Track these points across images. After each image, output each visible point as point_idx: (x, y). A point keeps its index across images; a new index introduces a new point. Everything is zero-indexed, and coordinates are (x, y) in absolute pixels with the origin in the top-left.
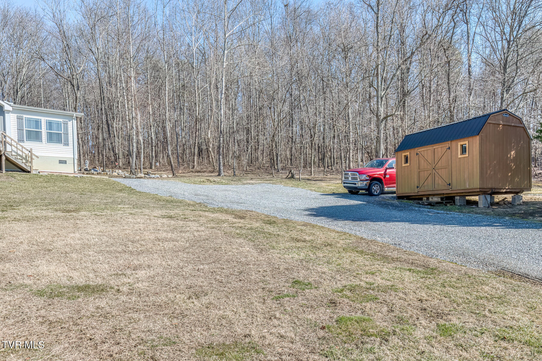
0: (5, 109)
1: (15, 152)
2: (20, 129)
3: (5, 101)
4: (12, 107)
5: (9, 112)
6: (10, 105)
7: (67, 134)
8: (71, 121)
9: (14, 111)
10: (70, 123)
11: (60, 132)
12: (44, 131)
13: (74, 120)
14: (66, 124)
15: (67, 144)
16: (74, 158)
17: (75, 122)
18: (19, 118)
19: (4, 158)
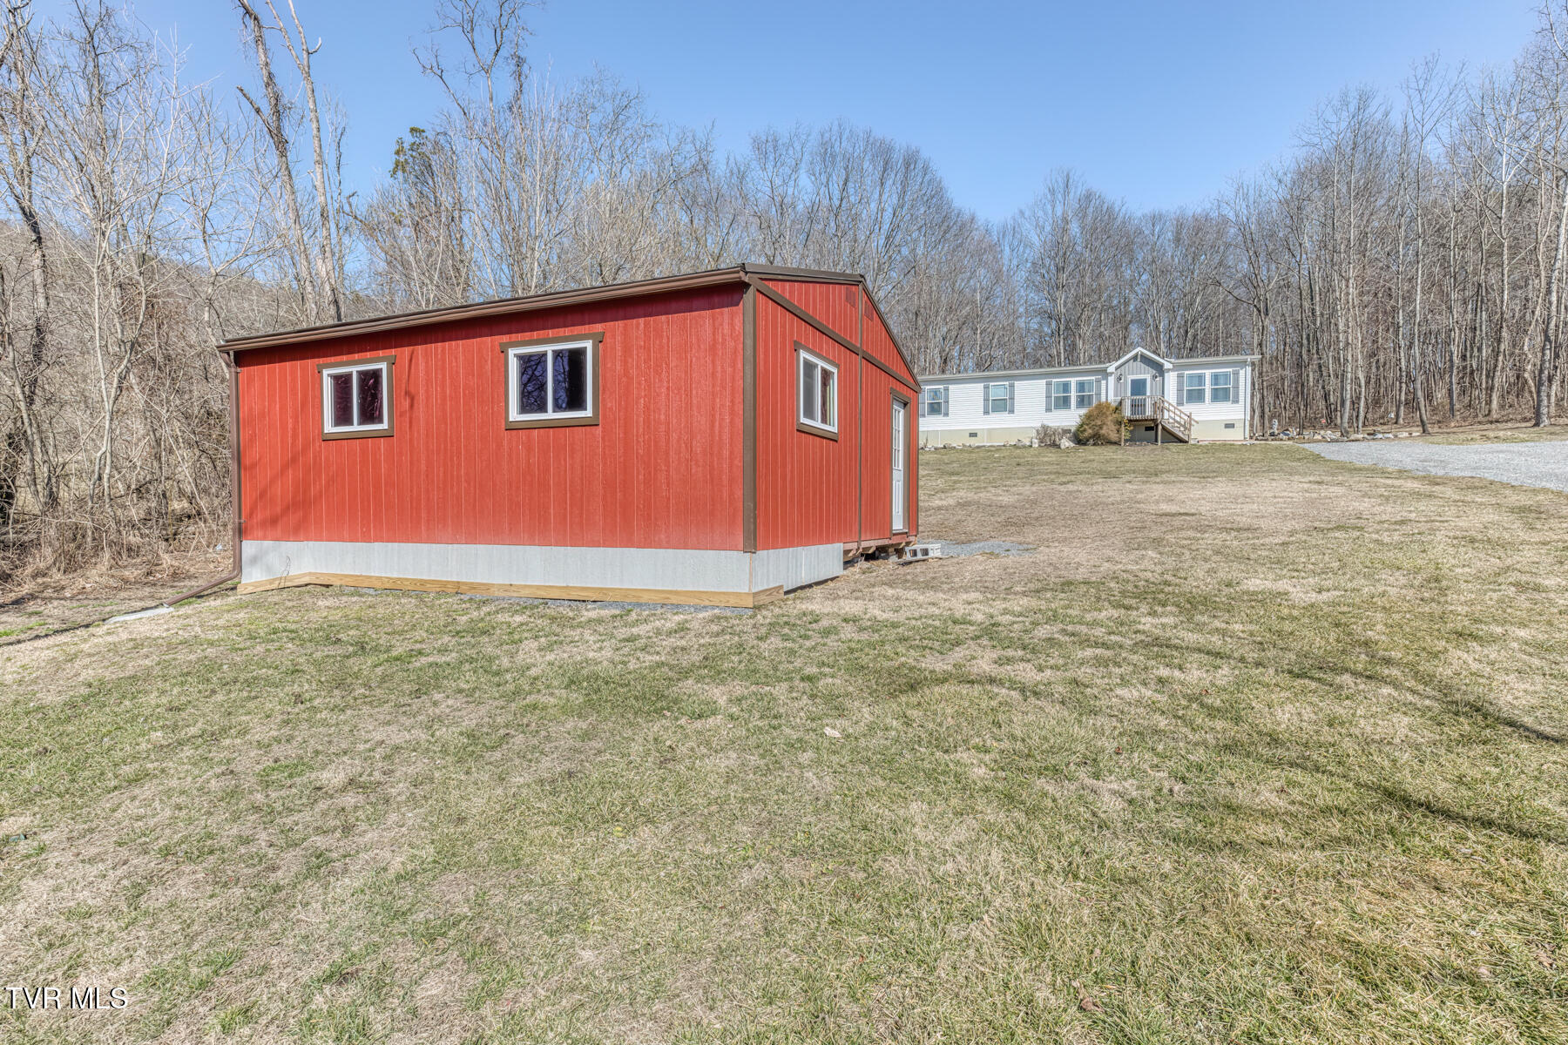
0: (1166, 368)
1: (1172, 419)
2: (1180, 390)
3: (1164, 359)
4: (1172, 364)
5: (1169, 370)
6: (1170, 362)
7: (1236, 387)
8: (1244, 369)
9: (1176, 367)
10: (1242, 372)
11: (1229, 386)
12: (1208, 387)
13: (1247, 367)
14: (1237, 374)
15: (1236, 401)
16: (1245, 420)
17: (1249, 369)
18: (1180, 377)
19: (1160, 427)
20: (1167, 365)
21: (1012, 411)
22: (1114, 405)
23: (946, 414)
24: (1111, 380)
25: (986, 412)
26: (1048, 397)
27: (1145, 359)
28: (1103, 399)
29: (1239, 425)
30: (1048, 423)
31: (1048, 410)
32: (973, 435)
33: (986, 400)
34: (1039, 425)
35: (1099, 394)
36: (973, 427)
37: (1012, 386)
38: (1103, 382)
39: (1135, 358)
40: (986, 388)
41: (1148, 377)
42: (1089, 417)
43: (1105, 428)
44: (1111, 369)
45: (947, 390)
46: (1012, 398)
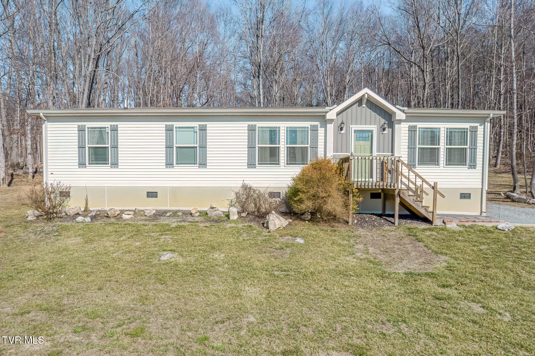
0: (397, 118)
1: (405, 184)
2: (411, 148)
3: (397, 106)
4: (405, 113)
5: (400, 121)
6: (403, 111)
7: (474, 149)
8: (483, 126)
10: (480, 129)
11: (465, 147)
12: (443, 146)
13: (486, 123)
14: (474, 131)
15: (473, 166)
16: (482, 189)
17: (488, 125)
18: (412, 130)
19: (398, 200)
20: (400, 115)
21: (203, 164)
22: (334, 163)
23: (115, 164)
24: (330, 127)
25: (169, 164)
26: (251, 147)
27: (373, 105)
28: (321, 154)
29: (475, 198)
30: (251, 183)
31: (251, 165)
32: (152, 195)
33: (169, 147)
34: (240, 185)
35: (315, 147)
36: (152, 184)
37: (203, 129)
38: (321, 131)
39: (360, 101)
40: (169, 129)
41: (374, 128)
42: (303, 179)
43: (329, 201)
44: (332, 114)
45: (115, 129)
46: (203, 147)
